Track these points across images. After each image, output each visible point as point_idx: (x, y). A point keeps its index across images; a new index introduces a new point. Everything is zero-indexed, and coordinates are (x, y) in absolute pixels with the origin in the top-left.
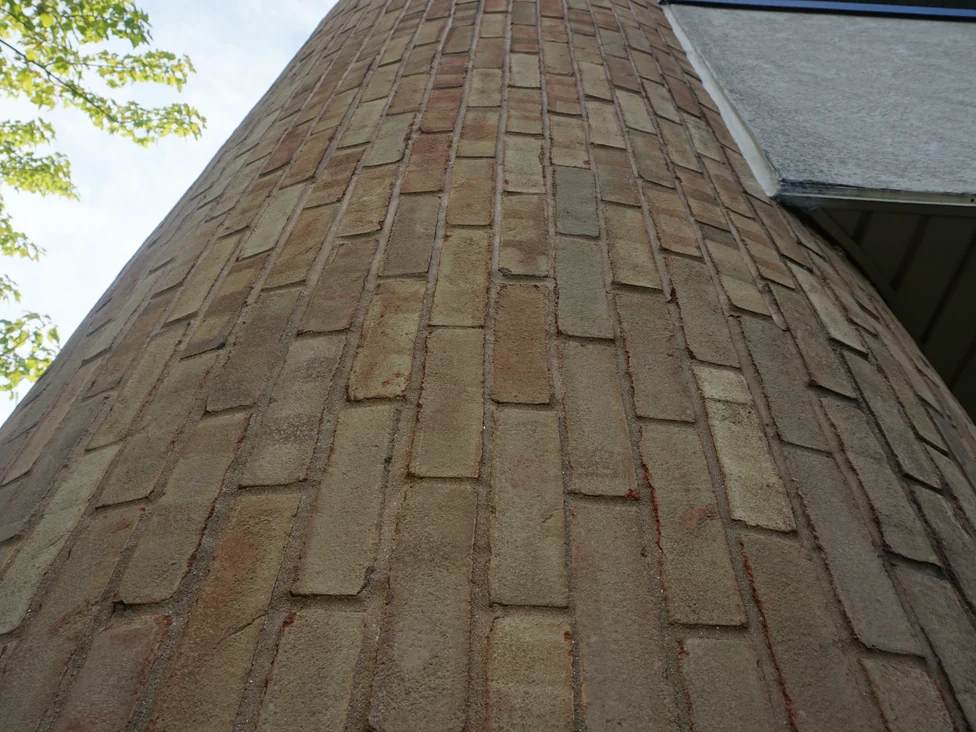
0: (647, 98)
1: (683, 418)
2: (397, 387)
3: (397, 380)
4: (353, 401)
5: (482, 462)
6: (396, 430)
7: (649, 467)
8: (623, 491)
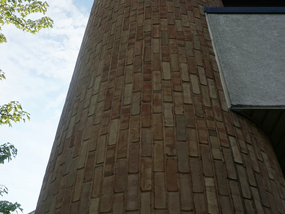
0: (199, 76)
1: (201, 192)
2: (150, 188)
3: (149, 187)
4: (142, 191)
5: (166, 205)
6: (151, 198)
7: (195, 204)
8: (190, 209)
